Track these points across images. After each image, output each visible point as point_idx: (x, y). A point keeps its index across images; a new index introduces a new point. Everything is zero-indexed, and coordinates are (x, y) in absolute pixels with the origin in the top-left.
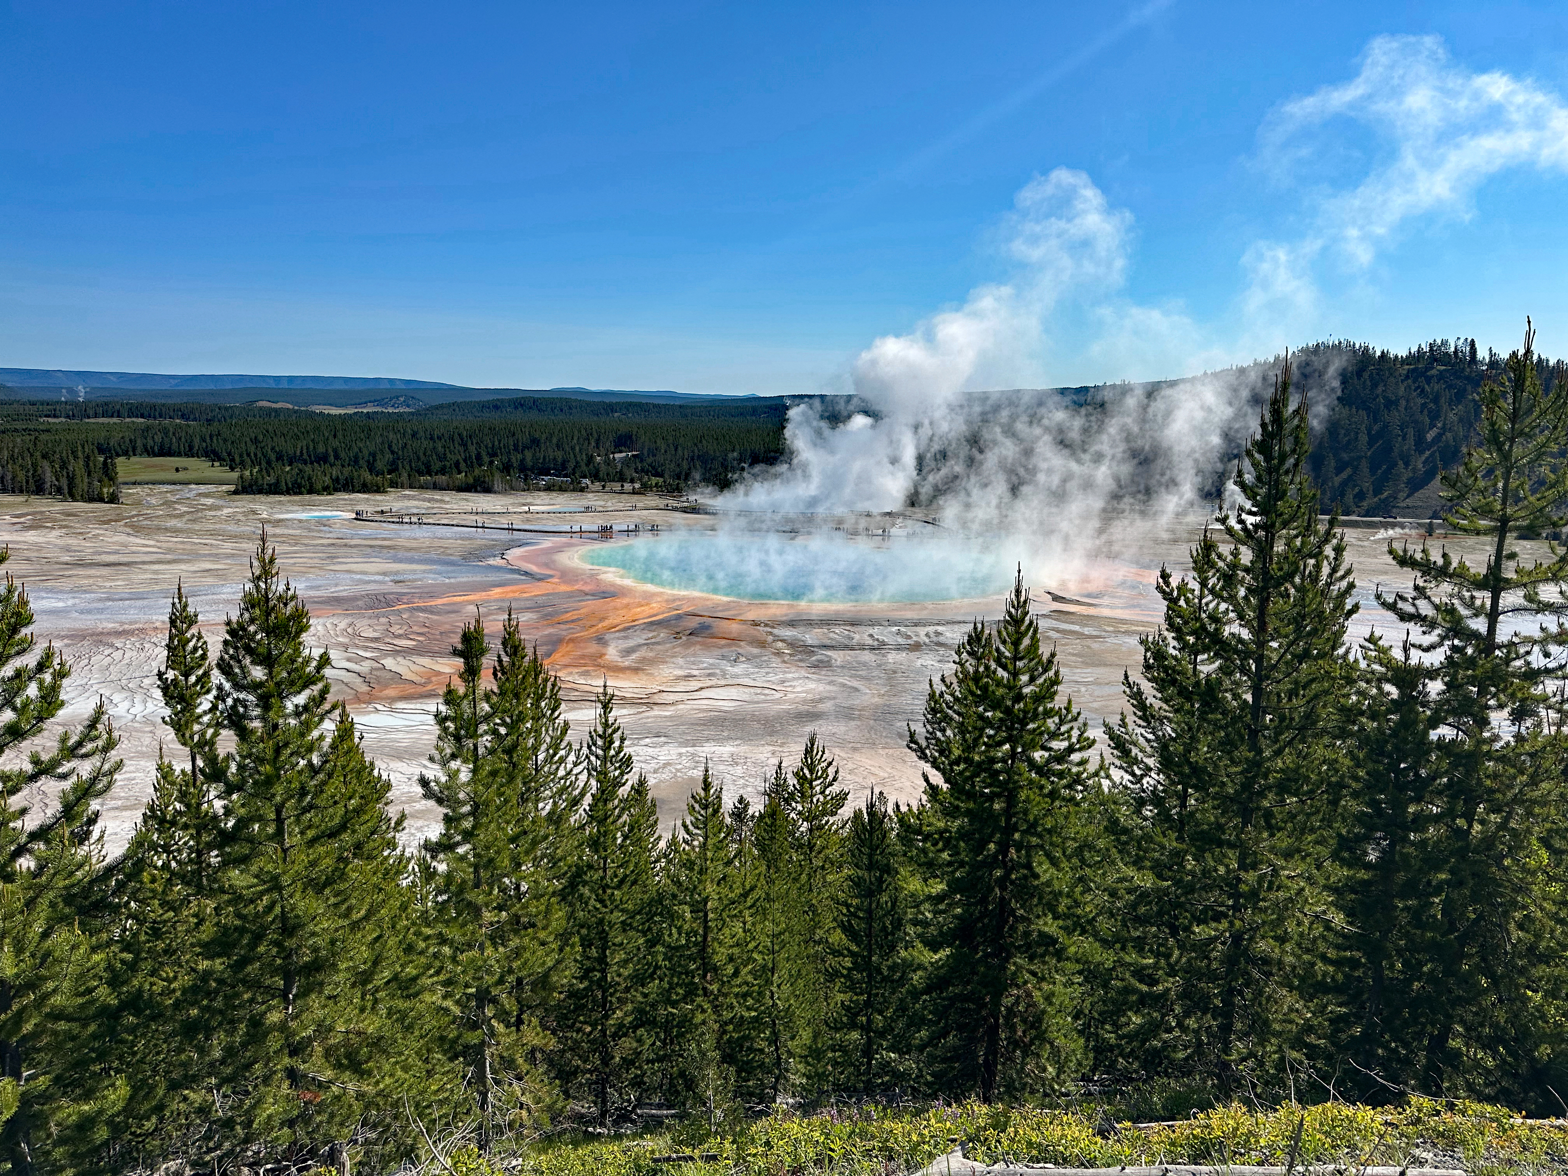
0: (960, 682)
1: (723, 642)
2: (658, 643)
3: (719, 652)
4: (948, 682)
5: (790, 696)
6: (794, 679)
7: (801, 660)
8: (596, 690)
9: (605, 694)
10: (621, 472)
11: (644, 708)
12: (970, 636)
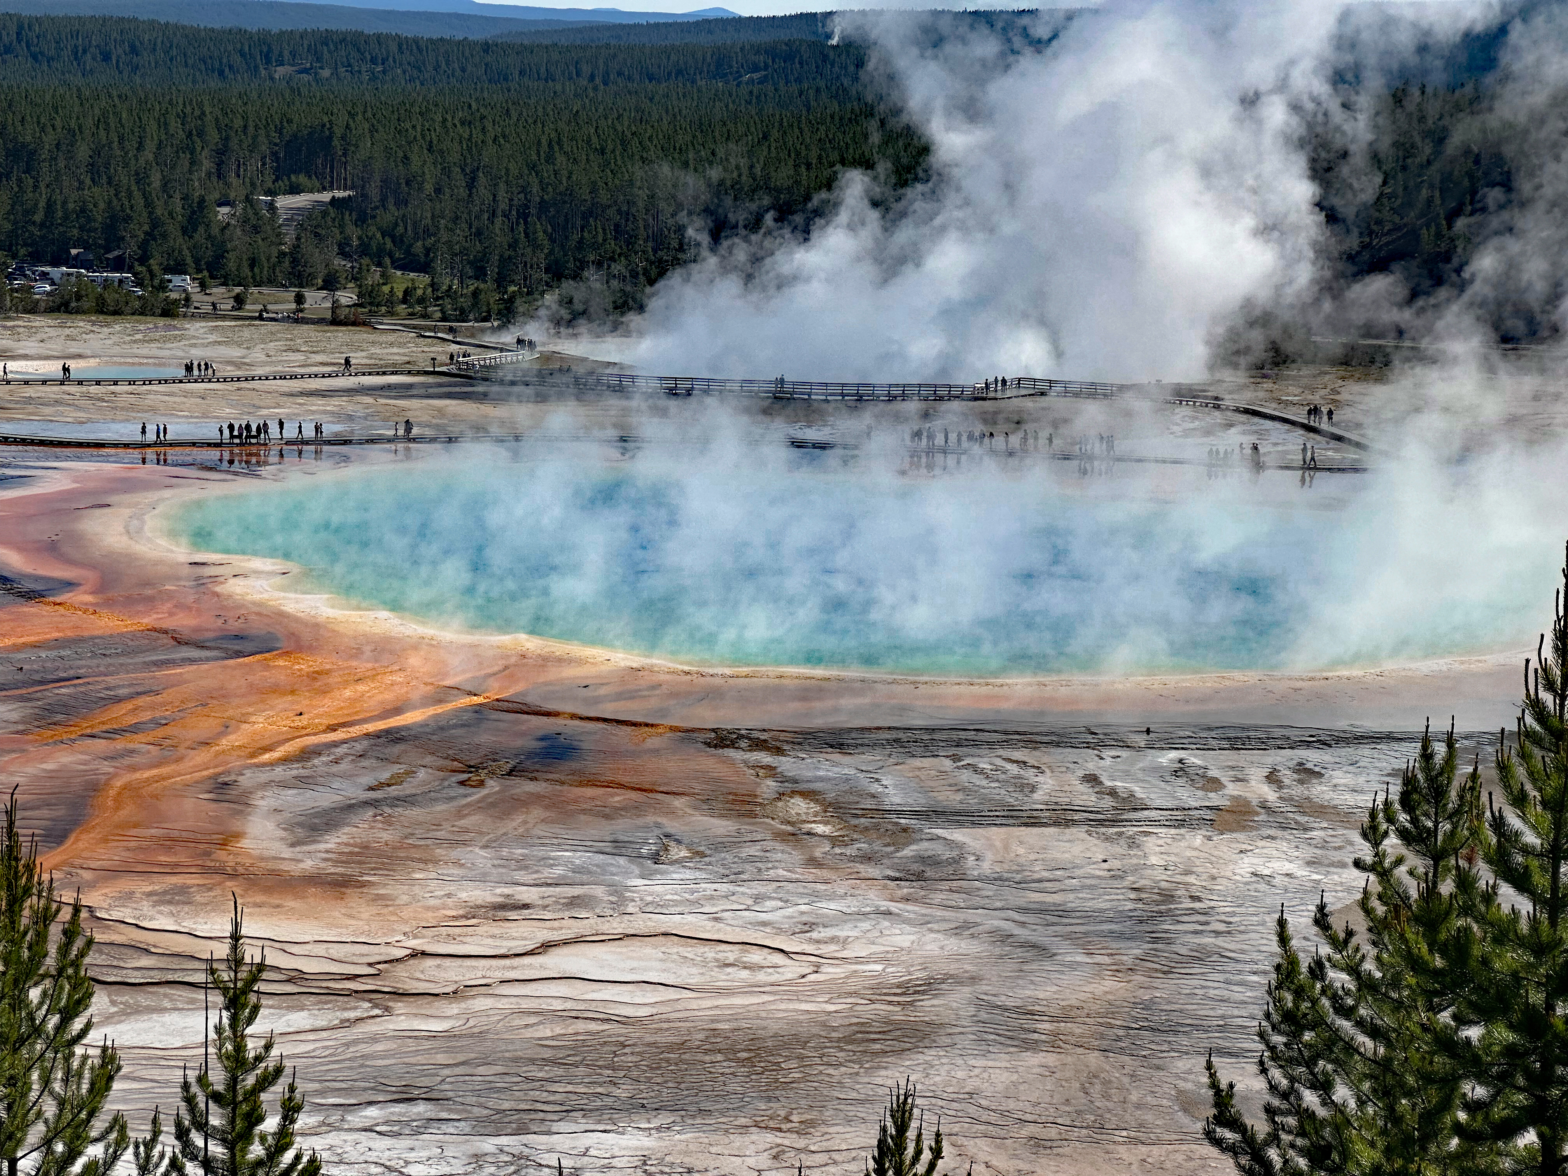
0: (1378, 928)
1: (618, 798)
2: (408, 801)
3: (604, 830)
4: (1338, 925)
5: (831, 971)
6: (845, 917)
7: (867, 858)
8: (203, 950)
9: (236, 961)
10: (295, 256)
11: (363, 1008)
12: (1409, 781)
